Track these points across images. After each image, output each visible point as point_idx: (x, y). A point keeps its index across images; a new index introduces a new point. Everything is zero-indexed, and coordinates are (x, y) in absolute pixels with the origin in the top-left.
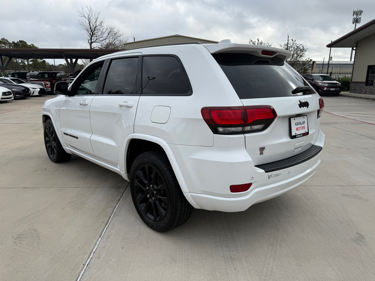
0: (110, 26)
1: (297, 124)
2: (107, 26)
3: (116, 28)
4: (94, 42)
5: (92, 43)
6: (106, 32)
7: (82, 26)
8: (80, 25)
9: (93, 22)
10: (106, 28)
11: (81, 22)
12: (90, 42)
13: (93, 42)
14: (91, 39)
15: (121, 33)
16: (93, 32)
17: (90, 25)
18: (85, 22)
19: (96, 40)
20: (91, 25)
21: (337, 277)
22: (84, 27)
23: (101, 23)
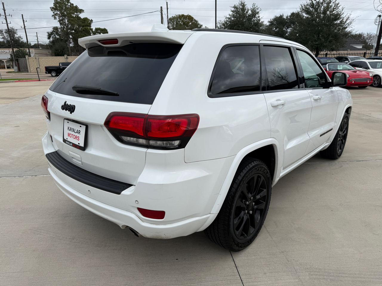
1: (69, 128)
21: (4, 271)
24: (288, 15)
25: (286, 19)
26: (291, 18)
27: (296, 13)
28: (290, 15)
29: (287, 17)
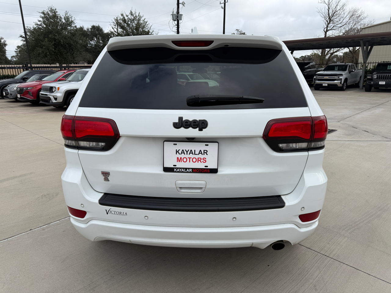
0: (355, 8)
2: (350, 9)
3: (361, 10)
4: (331, 30)
5: (327, 31)
6: (348, 16)
7: (320, 13)
8: (318, 12)
9: (333, 6)
10: (348, 12)
11: (319, 9)
12: (325, 30)
13: (329, 30)
14: (327, 27)
15: (365, 15)
16: (331, 18)
17: (329, 11)
18: (324, 9)
19: (333, 27)
20: (331, 11)
22: (322, 15)
23: (343, 6)
24: (88, 27)
25: (87, 31)
26: (92, 30)
27: (97, 27)
28: (91, 27)
29: (88, 29)
